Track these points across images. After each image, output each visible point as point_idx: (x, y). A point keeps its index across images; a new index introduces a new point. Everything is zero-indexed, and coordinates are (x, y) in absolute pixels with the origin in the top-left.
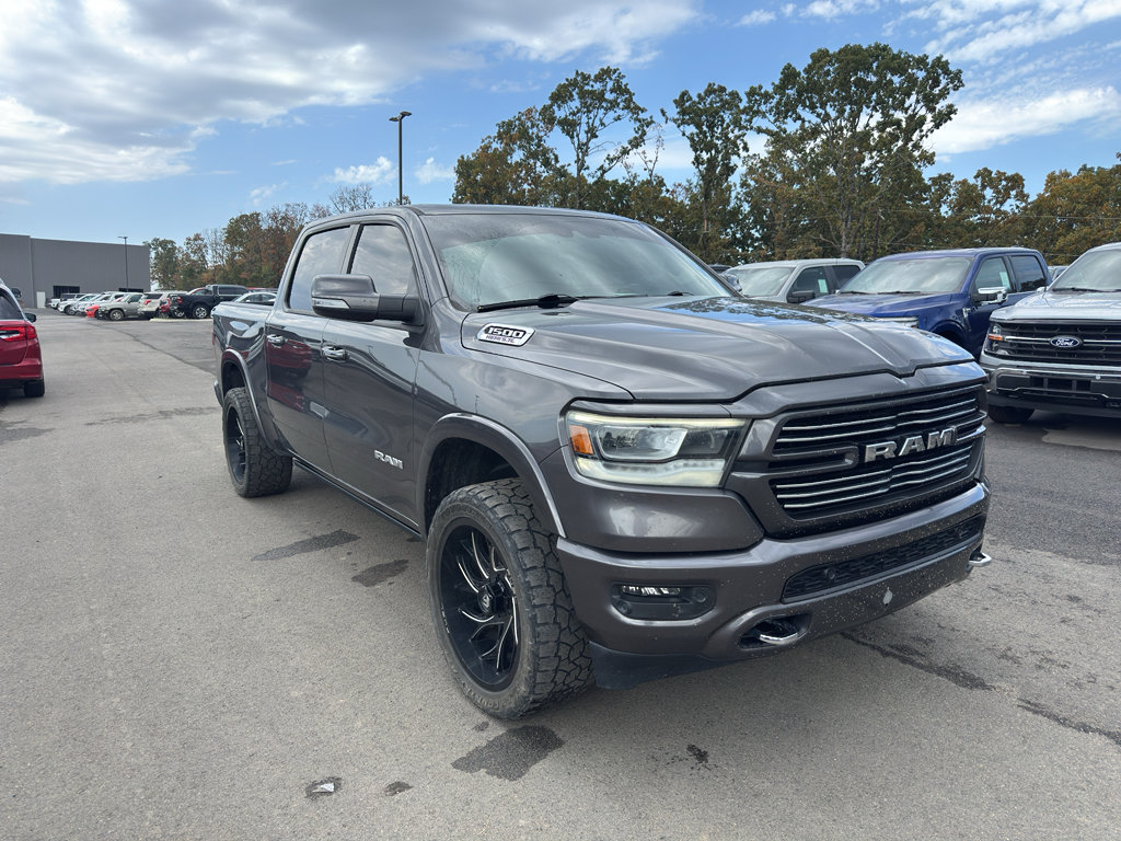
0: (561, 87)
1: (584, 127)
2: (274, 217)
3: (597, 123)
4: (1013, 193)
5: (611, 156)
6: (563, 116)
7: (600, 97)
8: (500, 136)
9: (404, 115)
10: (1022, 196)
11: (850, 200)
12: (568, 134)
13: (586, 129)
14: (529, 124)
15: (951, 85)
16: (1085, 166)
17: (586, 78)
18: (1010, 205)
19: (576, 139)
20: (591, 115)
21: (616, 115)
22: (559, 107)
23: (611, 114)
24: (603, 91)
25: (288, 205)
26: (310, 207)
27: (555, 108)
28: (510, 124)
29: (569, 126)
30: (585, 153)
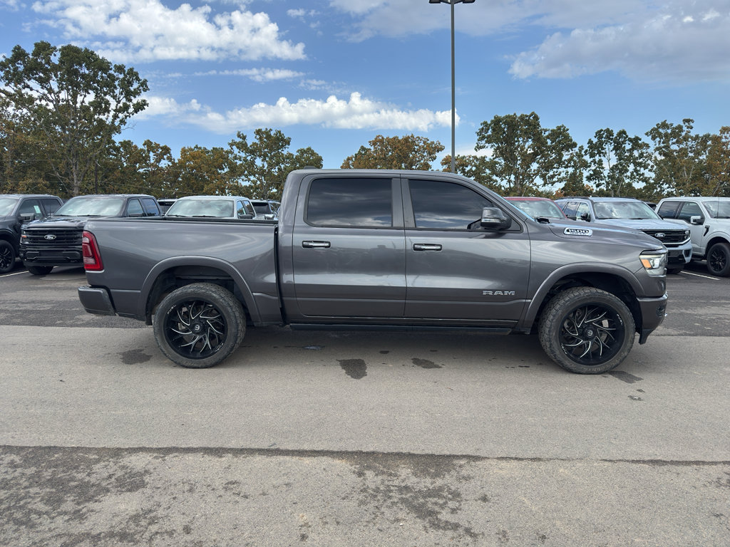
4: (165, 157)
10: (170, 159)
11: (77, 151)
15: (141, 88)
16: (197, 146)
18: (164, 164)
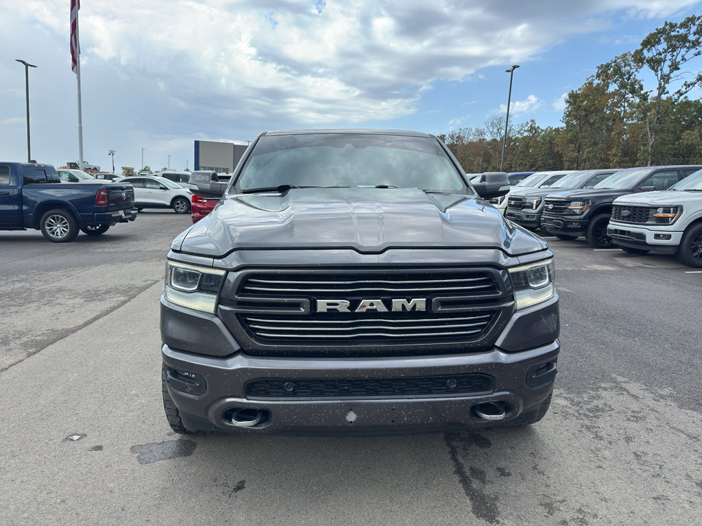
0: (652, 35)
1: (668, 63)
2: (452, 137)
3: (679, 58)
5: (688, 83)
6: (651, 56)
7: (684, 39)
8: (598, 76)
9: (514, 67)
12: (653, 69)
13: (670, 64)
14: (623, 65)
17: (673, 26)
19: (659, 73)
20: (675, 53)
21: (697, 51)
22: (649, 50)
23: (693, 51)
24: (686, 34)
25: (460, 129)
26: (474, 130)
27: (645, 51)
28: (608, 66)
29: (655, 63)
30: (667, 82)
